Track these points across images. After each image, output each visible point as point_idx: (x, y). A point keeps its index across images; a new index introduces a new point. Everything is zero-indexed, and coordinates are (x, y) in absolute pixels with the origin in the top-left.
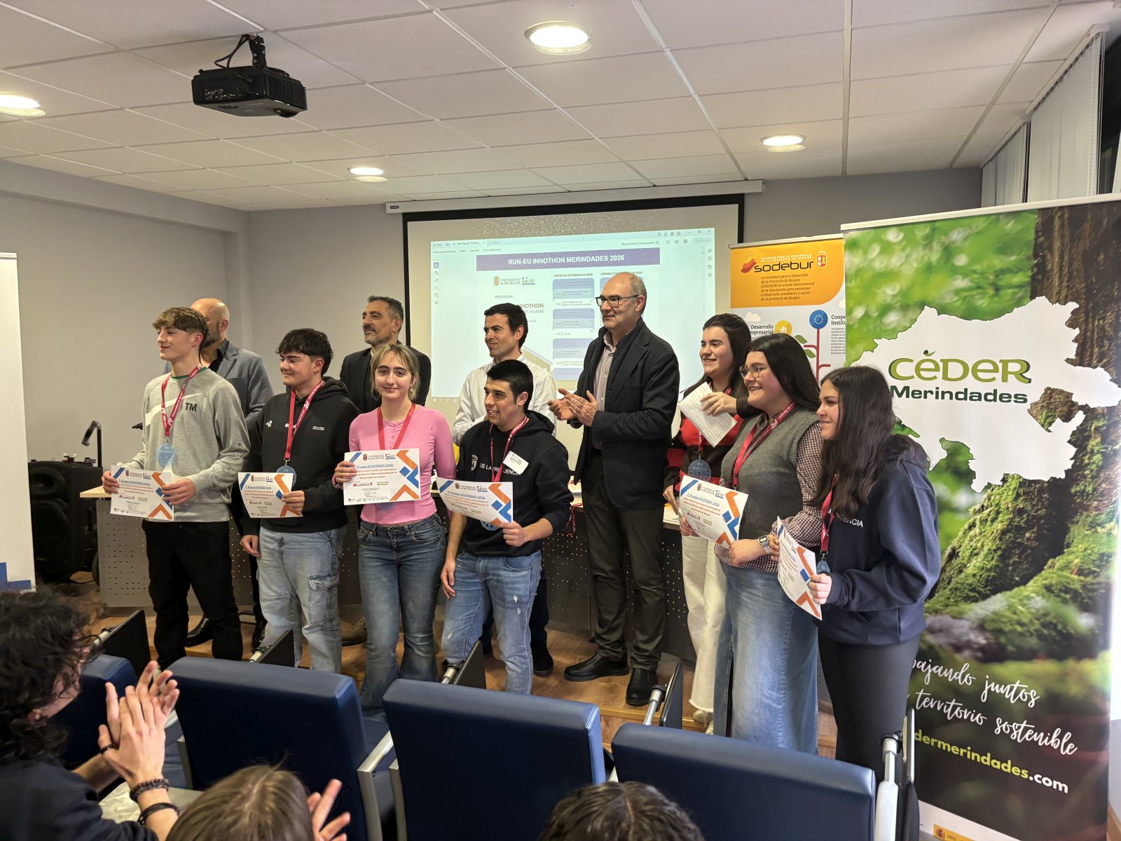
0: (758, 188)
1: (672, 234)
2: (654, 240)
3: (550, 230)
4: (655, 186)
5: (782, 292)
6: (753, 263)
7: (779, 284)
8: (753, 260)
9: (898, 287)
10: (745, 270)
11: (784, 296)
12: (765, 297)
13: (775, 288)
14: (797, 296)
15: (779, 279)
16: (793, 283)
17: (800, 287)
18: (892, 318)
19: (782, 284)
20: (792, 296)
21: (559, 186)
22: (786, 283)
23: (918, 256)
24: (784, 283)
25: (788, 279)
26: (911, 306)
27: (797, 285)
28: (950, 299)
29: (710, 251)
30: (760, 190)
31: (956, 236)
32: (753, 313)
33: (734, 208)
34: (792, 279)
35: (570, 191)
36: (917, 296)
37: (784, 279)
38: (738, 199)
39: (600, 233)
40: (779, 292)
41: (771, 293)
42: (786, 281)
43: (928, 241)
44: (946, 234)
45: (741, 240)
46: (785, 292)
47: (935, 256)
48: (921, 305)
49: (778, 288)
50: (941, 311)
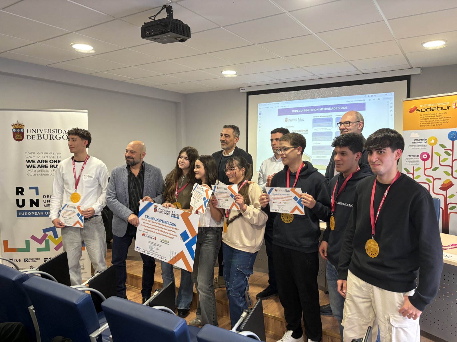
0: (418, 71)
1: (372, 96)
2: (363, 99)
3: (312, 96)
4: (363, 74)
5: (432, 122)
6: (415, 108)
7: (430, 118)
8: (415, 106)
10: (411, 111)
11: (433, 124)
12: (422, 125)
13: (428, 120)
14: (441, 124)
15: (430, 116)
16: (438, 117)
17: (443, 119)
19: (432, 118)
20: (438, 124)
21: (316, 75)
22: (434, 117)
25: (435, 115)
27: (441, 118)
29: (391, 103)
30: (419, 73)
32: (415, 133)
33: (406, 82)
34: (438, 115)
35: (322, 78)
37: (433, 115)
38: (408, 78)
39: (336, 96)
40: (430, 122)
41: (426, 122)
45: (408, 96)
46: (434, 122)
49: (430, 120)
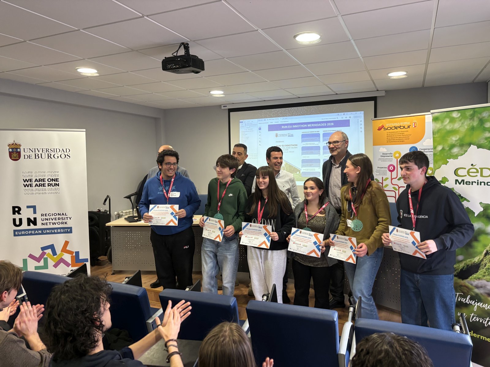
0: (383, 94)
1: (344, 114)
2: (336, 117)
3: (290, 114)
4: (337, 94)
5: (396, 139)
6: (383, 127)
7: (395, 135)
8: (383, 125)
9: (458, 137)
10: (379, 129)
11: (397, 141)
12: (388, 141)
13: (393, 137)
14: (403, 140)
15: (395, 133)
16: (401, 135)
17: (405, 136)
18: (455, 150)
19: (396, 135)
20: (401, 140)
21: (295, 95)
22: (398, 135)
23: (467, 124)
24: (397, 135)
26: (464, 145)
27: (403, 135)
28: (483, 142)
29: (361, 121)
30: (384, 95)
31: (485, 114)
32: (383, 148)
33: (373, 102)
34: (401, 133)
35: (299, 97)
36: (467, 140)
37: (397, 133)
38: (374, 99)
39: (312, 114)
40: (395, 139)
41: (391, 139)
42: (398, 134)
43: (472, 117)
44: (480, 114)
45: (375, 117)
46: (398, 139)
47: (475, 123)
48: (470, 145)
49: (395, 137)
50: (479, 146)
